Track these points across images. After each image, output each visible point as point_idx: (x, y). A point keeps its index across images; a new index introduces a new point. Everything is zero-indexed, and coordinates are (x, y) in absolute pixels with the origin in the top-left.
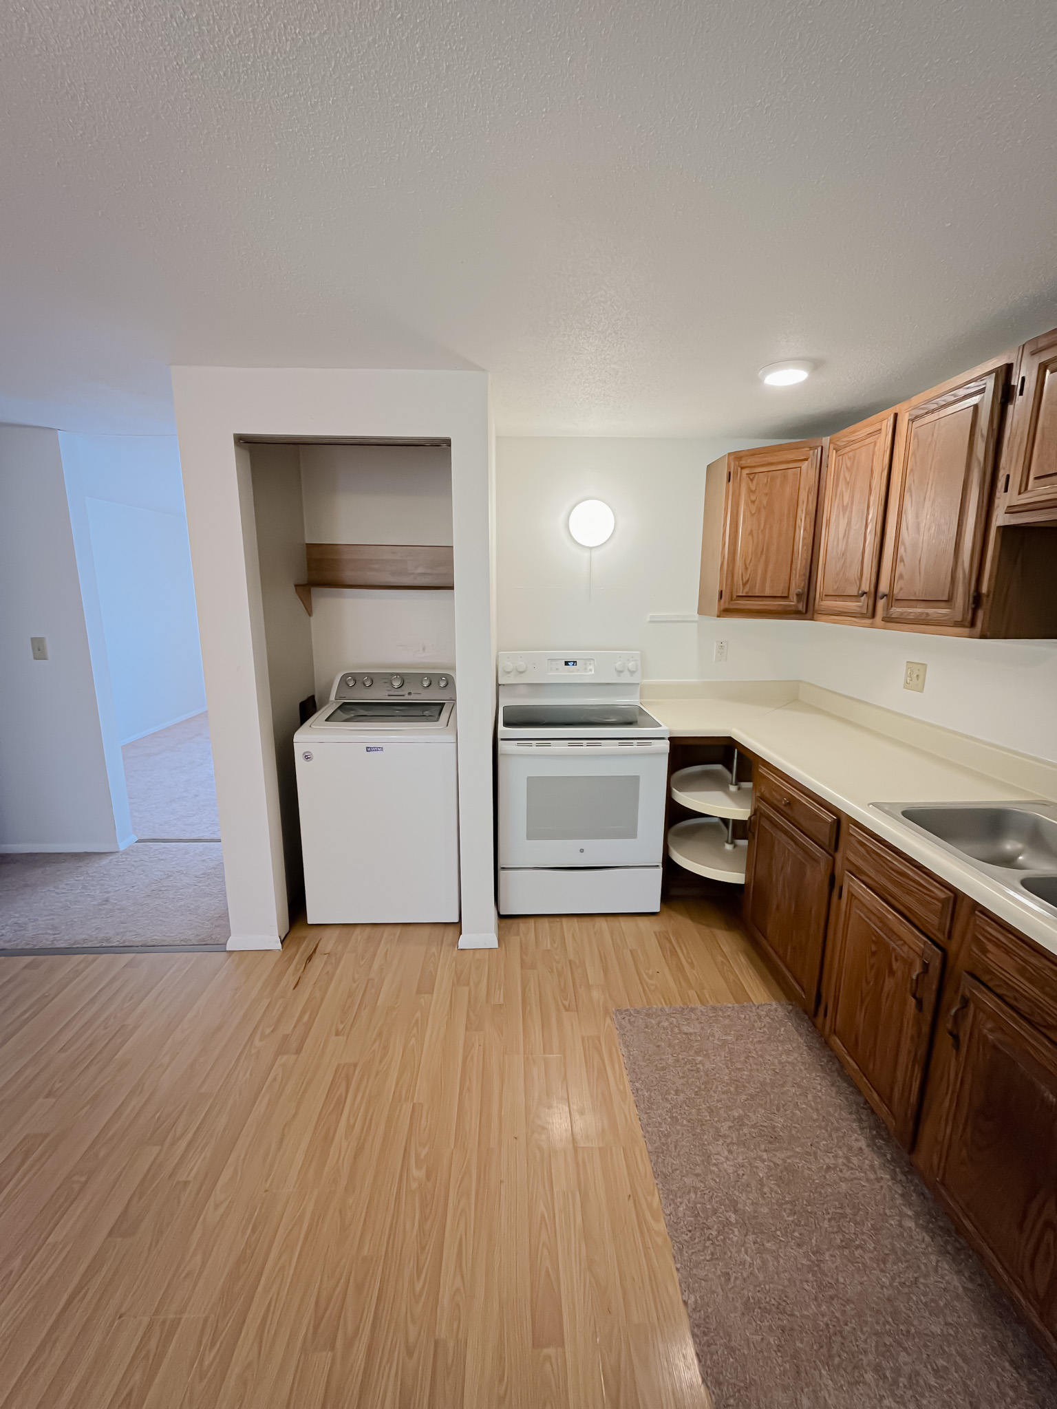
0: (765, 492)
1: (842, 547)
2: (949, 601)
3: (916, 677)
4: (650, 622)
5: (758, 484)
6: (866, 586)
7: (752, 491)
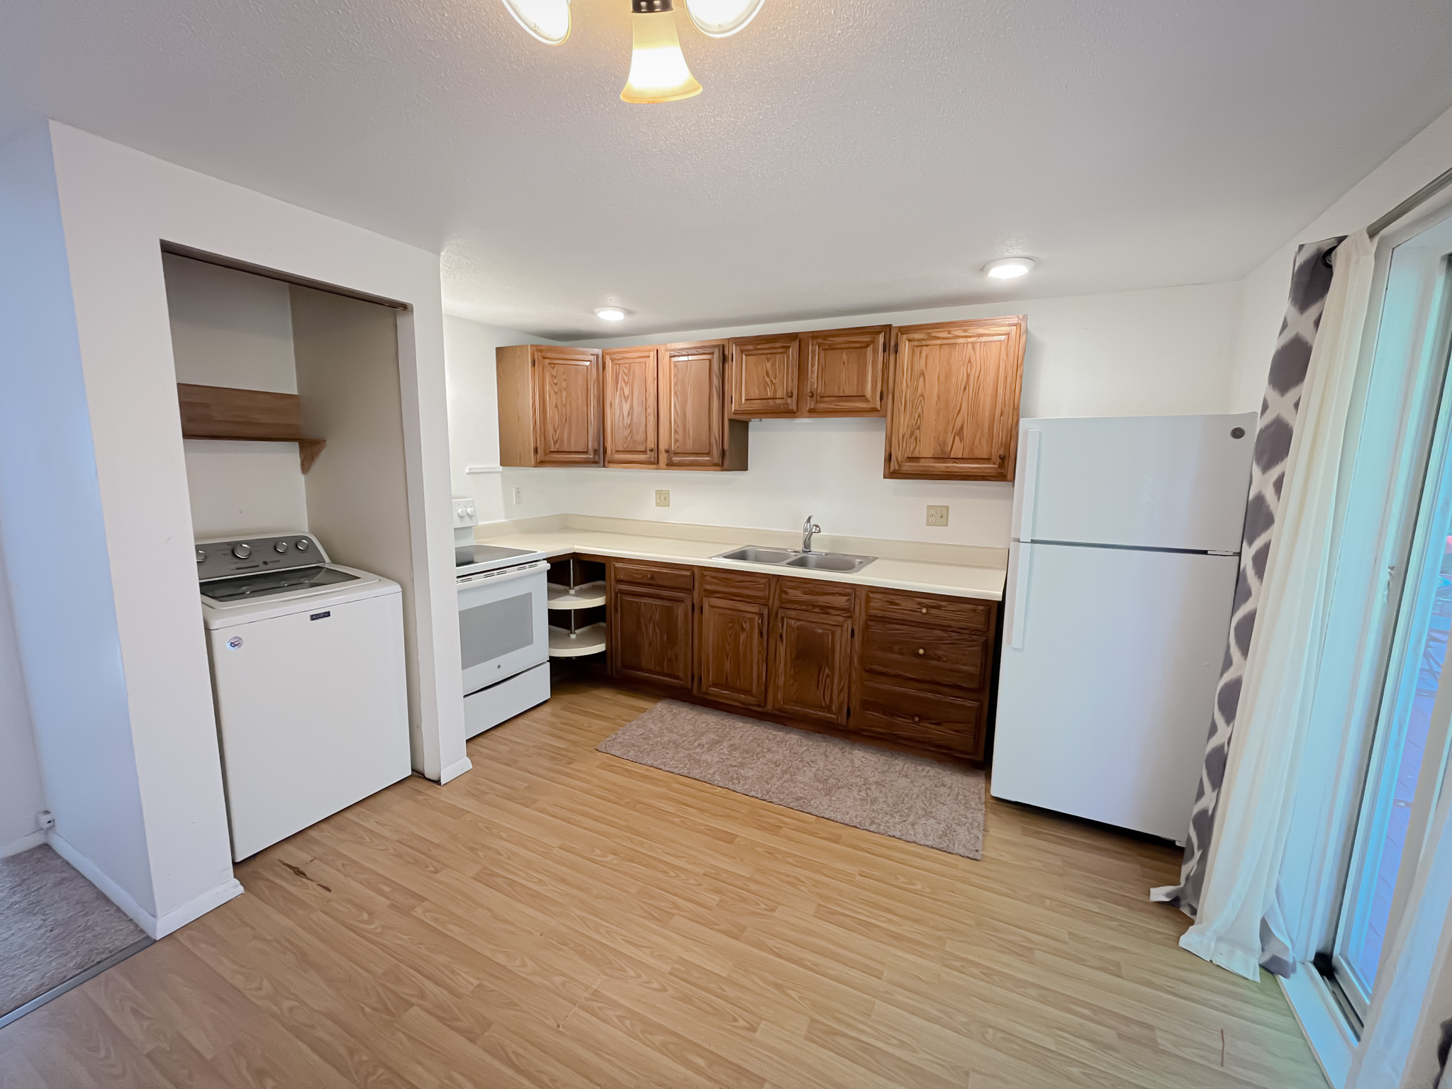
0: (565, 378)
1: (627, 421)
2: (708, 454)
3: (663, 499)
4: (468, 474)
5: (557, 371)
6: (651, 444)
7: (553, 376)
